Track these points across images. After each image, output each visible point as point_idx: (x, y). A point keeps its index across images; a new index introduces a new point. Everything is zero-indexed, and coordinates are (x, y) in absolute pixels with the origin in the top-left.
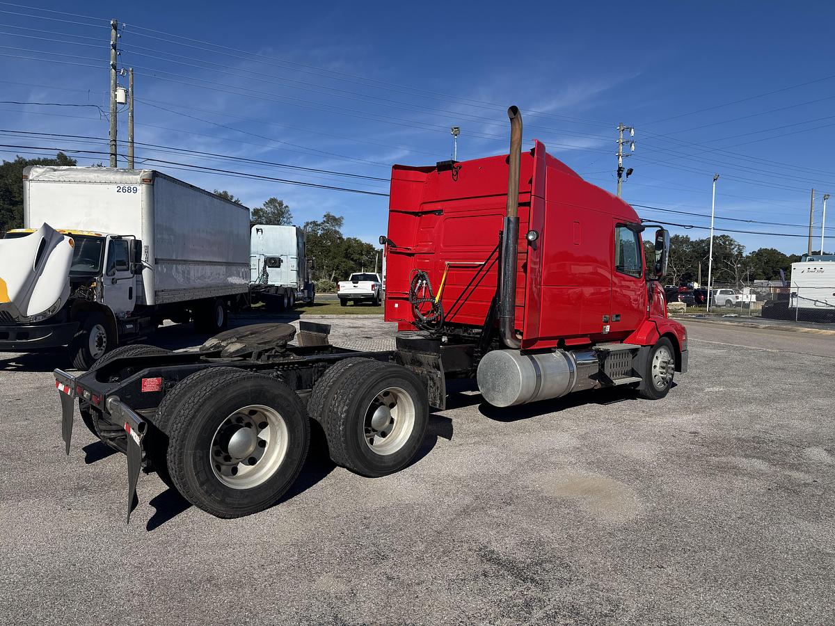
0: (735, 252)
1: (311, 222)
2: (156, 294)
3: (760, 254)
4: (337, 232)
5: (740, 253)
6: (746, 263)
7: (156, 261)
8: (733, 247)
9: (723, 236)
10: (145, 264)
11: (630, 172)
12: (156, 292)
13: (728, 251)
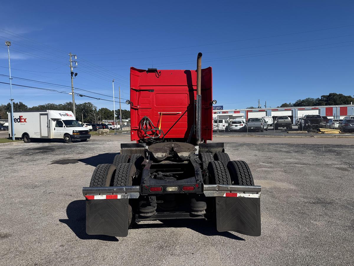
0: (94, 109)
3: (102, 110)
5: (96, 110)
6: (98, 114)
8: (93, 107)
9: (89, 103)
11: (76, 75)
13: (91, 109)
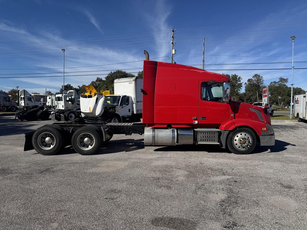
1: (273, 82)
2: (137, 111)
4: (285, 85)
7: (137, 102)
10: (134, 103)
12: (137, 110)
